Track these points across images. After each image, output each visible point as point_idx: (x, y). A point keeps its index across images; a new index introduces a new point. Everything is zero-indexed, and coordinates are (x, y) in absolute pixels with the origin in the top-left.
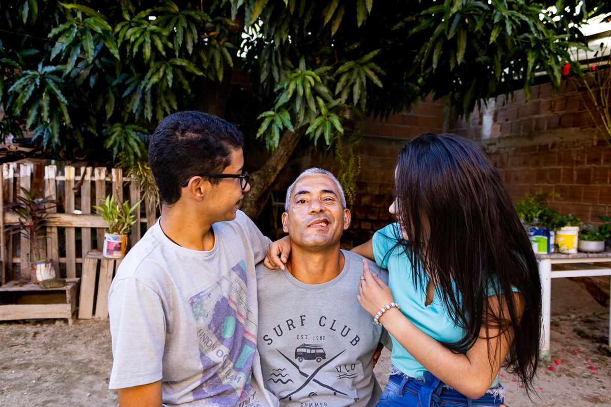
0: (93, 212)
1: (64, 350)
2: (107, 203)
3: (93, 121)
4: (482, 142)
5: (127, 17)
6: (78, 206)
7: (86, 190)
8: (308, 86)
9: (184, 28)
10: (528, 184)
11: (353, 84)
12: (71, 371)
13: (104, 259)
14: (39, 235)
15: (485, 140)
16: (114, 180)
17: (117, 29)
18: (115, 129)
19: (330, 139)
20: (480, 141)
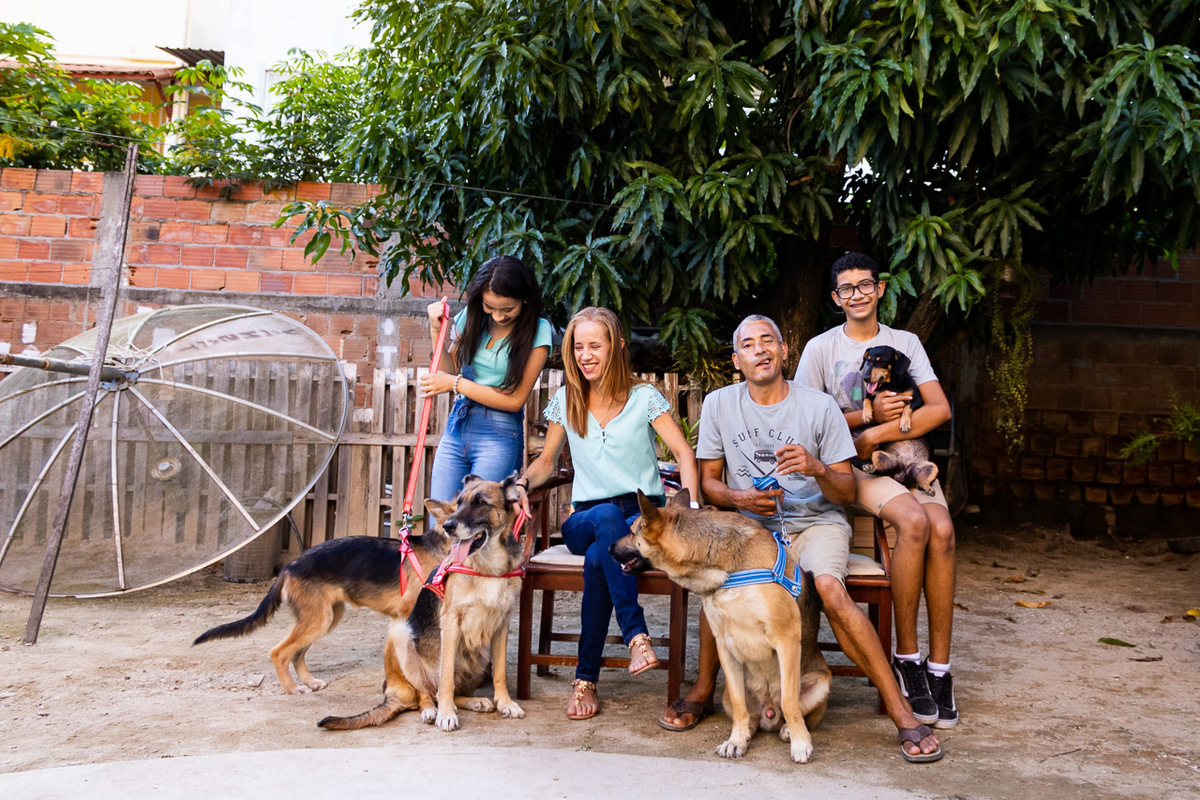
3: (645, 306)
5: (700, 171)
9: (770, 177)
11: (1001, 228)
16: (668, 387)
17: (688, 187)
18: (673, 316)
19: (967, 304)
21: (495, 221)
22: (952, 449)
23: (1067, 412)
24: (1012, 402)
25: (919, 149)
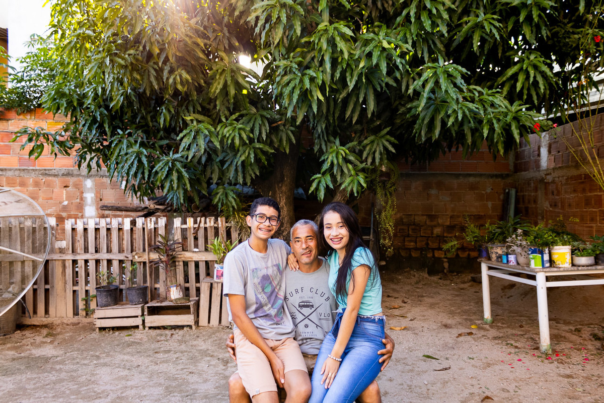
0: (206, 250)
1: (191, 344)
2: (216, 243)
3: (205, 185)
4: (541, 173)
5: (224, 120)
6: (196, 246)
7: (201, 234)
8: (341, 157)
9: (260, 124)
10: (578, 210)
11: (374, 153)
12: (196, 354)
13: (215, 283)
14: (171, 267)
15: (543, 170)
16: (220, 226)
17: (218, 129)
18: (219, 191)
19: (358, 192)
20: (539, 171)
21: (123, 143)
22: (371, 236)
23: (426, 215)
24: (387, 231)
25: (332, 113)
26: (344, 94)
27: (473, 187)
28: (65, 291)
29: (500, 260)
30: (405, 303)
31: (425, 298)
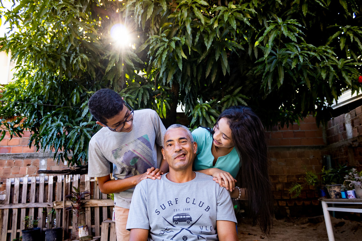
0: (108, 197)
4: (348, 141)
8: (204, 111)
9: (142, 93)
13: (112, 223)
14: (81, 212)
15: (350, 139)
20: (347, 140)
21: (49, 121)
25: (195, 76)
26: (203, 57)
27: (300, 156)
28: (1, 234)
29: (338, 197)
30: (263, 238)
31: (277, 235)
